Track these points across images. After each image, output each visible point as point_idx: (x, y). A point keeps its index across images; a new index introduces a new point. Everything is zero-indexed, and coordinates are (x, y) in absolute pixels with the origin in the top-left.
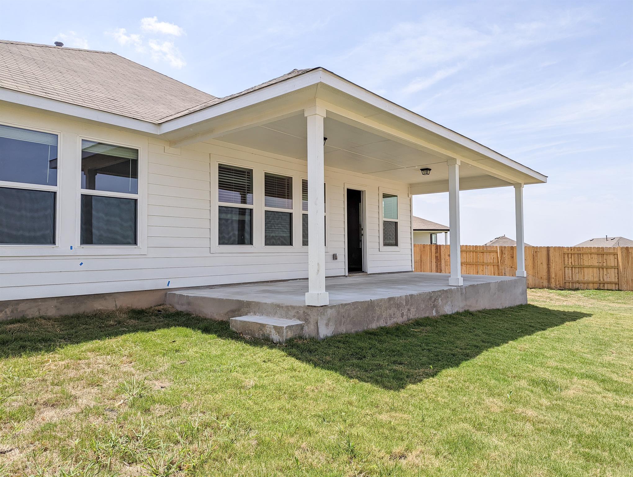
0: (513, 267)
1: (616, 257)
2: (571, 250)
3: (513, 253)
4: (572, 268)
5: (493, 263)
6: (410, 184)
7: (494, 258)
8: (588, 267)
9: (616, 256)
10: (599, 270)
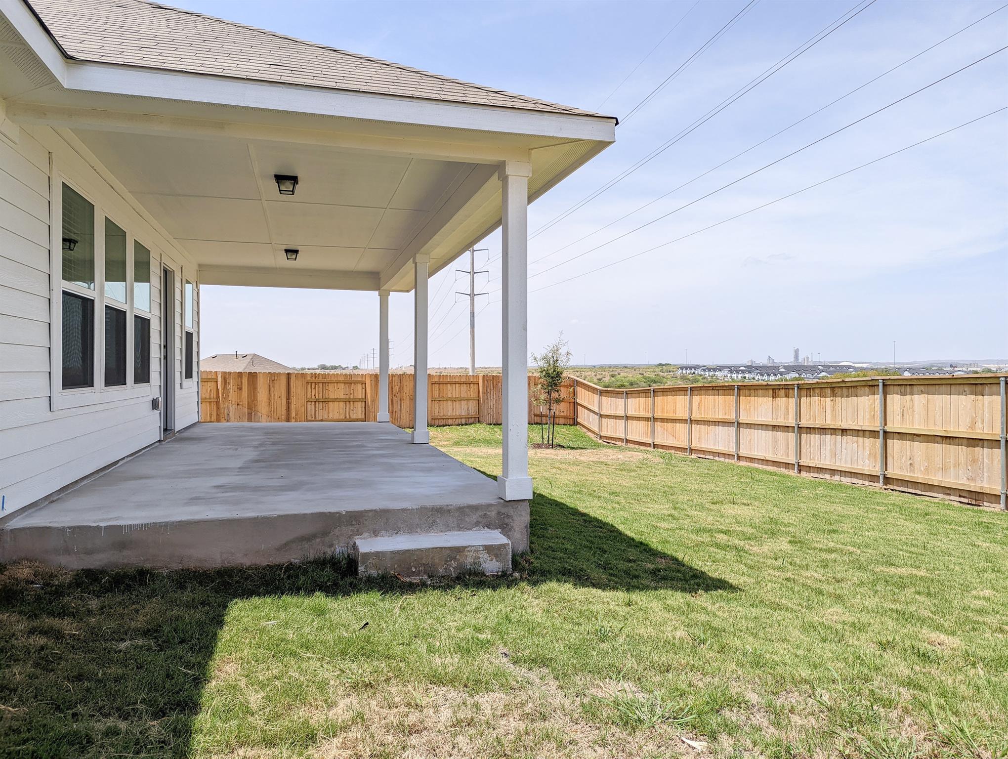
0: (241, 403)
1: (364, 387)
2: (316, 377)
3: (242, 382)
4: (315, 402)
5: (210, 398)
6: (200, 265)
7: (211, 390)
8: (334, 400)
9: (364, 385)
10: (346, 404)
